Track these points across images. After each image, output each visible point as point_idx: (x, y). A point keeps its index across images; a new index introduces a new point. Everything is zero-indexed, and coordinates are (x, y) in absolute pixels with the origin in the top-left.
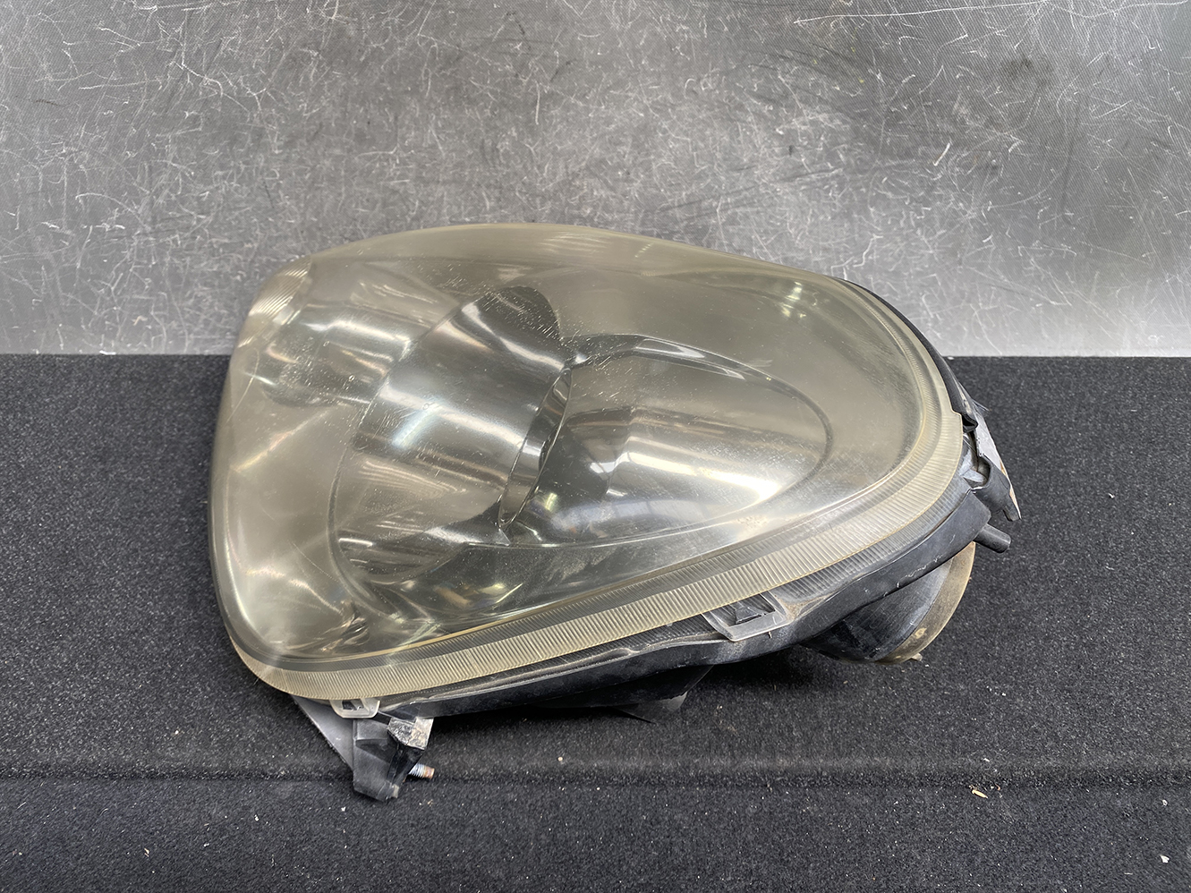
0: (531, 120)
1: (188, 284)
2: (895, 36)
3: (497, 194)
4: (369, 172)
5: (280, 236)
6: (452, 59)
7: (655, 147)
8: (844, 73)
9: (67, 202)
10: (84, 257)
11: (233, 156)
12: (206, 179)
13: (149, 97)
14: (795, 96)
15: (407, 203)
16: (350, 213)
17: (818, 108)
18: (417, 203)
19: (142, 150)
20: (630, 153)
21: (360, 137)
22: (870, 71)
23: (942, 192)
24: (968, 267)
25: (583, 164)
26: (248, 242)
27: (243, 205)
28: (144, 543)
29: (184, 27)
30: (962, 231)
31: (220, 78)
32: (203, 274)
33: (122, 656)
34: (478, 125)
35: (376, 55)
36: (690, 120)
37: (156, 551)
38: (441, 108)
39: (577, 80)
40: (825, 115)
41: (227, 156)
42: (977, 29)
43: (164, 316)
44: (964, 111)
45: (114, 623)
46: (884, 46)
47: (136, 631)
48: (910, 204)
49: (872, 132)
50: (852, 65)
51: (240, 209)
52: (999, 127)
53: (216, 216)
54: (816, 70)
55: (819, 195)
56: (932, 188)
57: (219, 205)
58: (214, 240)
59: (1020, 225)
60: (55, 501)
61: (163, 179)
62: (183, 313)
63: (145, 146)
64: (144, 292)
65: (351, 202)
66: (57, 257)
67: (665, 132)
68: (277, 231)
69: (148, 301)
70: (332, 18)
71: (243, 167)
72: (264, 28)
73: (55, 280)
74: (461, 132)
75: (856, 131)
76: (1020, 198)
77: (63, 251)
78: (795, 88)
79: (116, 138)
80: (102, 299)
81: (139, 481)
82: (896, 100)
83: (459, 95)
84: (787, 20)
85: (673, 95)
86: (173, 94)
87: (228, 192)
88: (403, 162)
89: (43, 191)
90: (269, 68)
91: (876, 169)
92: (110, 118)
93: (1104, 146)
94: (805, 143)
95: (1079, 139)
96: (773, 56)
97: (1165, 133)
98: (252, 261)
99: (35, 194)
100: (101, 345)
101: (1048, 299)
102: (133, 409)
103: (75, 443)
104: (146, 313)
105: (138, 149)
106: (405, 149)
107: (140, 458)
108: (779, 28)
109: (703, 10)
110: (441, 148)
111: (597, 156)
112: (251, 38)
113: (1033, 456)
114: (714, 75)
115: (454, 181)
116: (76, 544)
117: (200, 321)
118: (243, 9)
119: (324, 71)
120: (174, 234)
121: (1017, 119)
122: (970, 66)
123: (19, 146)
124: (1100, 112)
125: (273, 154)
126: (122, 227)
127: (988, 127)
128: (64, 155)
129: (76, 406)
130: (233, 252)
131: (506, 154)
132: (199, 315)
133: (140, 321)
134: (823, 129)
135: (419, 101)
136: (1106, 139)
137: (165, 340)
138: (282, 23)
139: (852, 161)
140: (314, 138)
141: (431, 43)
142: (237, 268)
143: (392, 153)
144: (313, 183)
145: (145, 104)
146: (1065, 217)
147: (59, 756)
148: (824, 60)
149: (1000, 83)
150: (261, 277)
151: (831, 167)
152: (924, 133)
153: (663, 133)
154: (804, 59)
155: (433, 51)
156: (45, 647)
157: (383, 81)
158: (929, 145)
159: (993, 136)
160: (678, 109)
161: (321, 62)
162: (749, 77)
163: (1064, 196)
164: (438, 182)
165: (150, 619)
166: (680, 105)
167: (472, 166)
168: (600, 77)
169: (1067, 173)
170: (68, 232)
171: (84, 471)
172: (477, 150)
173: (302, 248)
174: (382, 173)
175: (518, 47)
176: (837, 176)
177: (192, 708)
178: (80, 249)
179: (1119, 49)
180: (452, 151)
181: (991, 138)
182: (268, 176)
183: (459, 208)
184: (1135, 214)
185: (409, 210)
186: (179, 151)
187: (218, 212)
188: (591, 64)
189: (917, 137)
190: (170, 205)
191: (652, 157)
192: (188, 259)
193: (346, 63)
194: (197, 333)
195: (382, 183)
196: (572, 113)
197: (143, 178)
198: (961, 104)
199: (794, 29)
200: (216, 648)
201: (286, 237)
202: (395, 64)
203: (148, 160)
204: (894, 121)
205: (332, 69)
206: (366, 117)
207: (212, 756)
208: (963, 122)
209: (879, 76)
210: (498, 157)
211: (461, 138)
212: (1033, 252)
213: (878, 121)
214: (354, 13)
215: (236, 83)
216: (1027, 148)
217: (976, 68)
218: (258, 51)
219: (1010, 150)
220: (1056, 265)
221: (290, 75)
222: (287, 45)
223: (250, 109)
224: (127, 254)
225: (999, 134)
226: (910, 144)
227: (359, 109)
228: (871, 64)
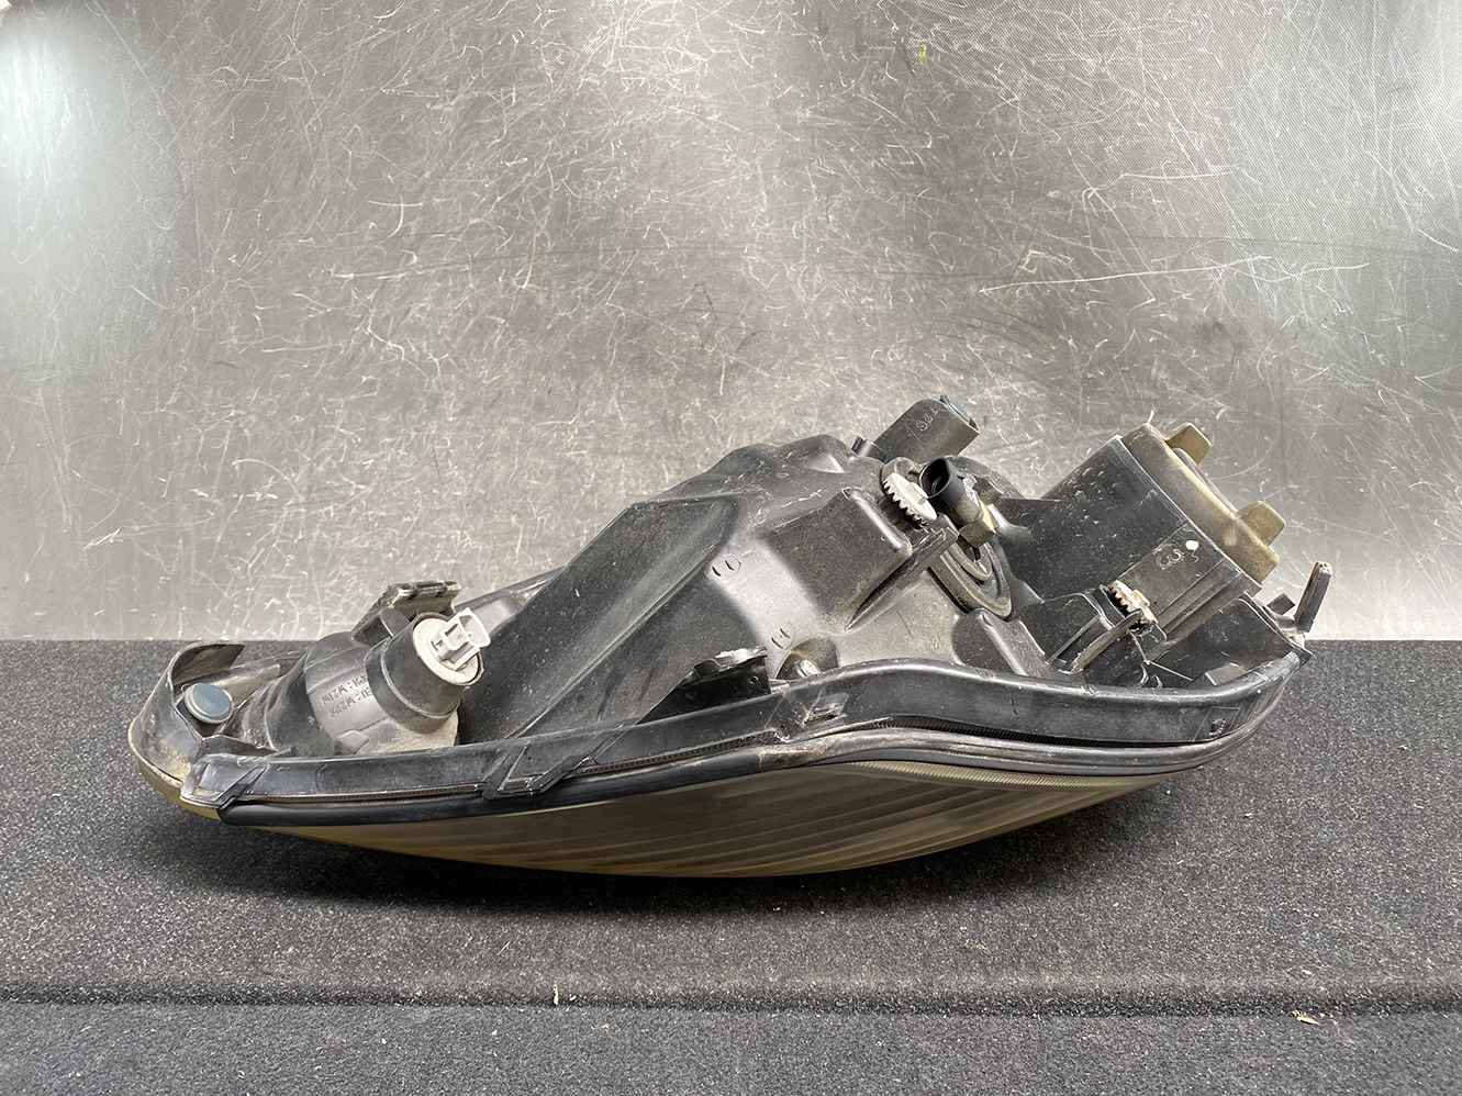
0: (715, 391)
1: (334, 561)
2: (1083, 302)
3: (678, 467)
4: (545, 443)
5: (443, 510)
6: (639, 328)
7: (843, 419)
8: (1034, 340)
9: (223, 468)
10: (227, 529)
11: (405, 423)
12: (372, 446)
13: (329, 360)
14: (986, 365)
15: (583, 475)
16: (521, 485)
17: (1010, 377)
18: (593, 475)
19: (311, 414)
20: (817, 424)
21: (539, 406)
22: (1061, 337)
25: (768, 435)
26: (408, 515)
27: (408, 474)
29: (376, 294)
31: (403, 343)
32: (352, 551)
34: (661, 395)
35: (564, 324)
36: (878, 391)
38: (625, 378)
39: (763, 351)
40: (1019, 384)
41: (398, 422)
42: (1163, 293)
43: (301, 599)
44: (1163, 376)
46: (1073, 311)
49: (1070, 400)
50: (1042, 332)
51: (403, 479)
52: (1202, 392)
53: (377, 487)
54: (1006, 338)
55: (1020, 468)
57: (381, 475)
58: (370, 513)
61: (329, 444)
62: (322, 596)
63: (315, 410)
64: (284, 571)
65: (524, 474)
66: (198, 528)
67: (852, 402)
68: (440, 504)
69: (286, 581)
70: (524, 287)
71: (413, 434)
72: (455, 295)
73: (189, 556)
74: (644, 402)
75: (1053, 399)
76: (1237, 469)
77: (206, 521)
78: (986, 357)
79: (288, 401)
80: (236, 578)
82: (1091, 366)
83: (643, 364)
84: (972, 289)
85: (860, 366)
86: (353, 358)
87: (393, 461)
88: (582, 432)
89: (200, 455)
90: (454, 334)
91: (1078, 440)
92: (285, 380)
93: (1315, 411)
94: (1000, 414)
95: (1288, 405)
96: (961, 326)
97: (1376, 398)
98: (409, 537)
99: (191, 458)
100: (224, 632)
101: (1288, 582)
104: (281, 594)
105: (307, 413)
106: (585, 419)
108: (965, 298)
109: (888, 282)
110: (621, 418)
111: (783, 427)
112: (441, 304)
114: (901, 345)
115: (634, 453)
117: (340, 605)
118: (437, 277)
119: (510, 338)
120: (328, 505)
121: (1220, 382)
122: (1161, 329)
123: (189, 409)
124: (1303, 376)
125: (447, 422)
126: (274, 496)
127: (1190, 392)
128: (231, 418)
130: (390, 526)
131: (689, 424)
132: (340, 598)
133: (273, 605)
134: (1018, 399)
135: (603, 370)
136: (1316, 404)
137: (296, 627)
138: (473, 291)
139: (1052, 432)
140: (491, 406)
141: (619, 312)
142: (392, 544)
143: (570, 423)
144: (485, 453)
145: (324, 368)
146: (1289, 490)
147: (142, 973)
148: (1013, 328)
149: (1196, 346)
150: (415, 555)
151: (1030, 438)
152: (1125, 400)
153: (851, 404)
154: (992, 327)
155: (620, 321)
156: (135, 877)
157: (567, 350)
158: (1131, 413)
159: (1197, 401)
160: (866, 379)
161: (507, 330)
162: (937, 346)
163: (1284, 466)
164: (617, 453)
166: (867, 376)
167: (654, 437)
168: (786, 348)
169: (1282, 441)
170: (217, 501)
172: (659, 421)
173: (466, 523)
174: (559, 443)
175: (704, 317)
176: (1037, 447)
177: (310, 929)
178: (225, 520)
179: (1309, 313)
180: (633, 422)
181: (1196, 404)
182: (438, 444)
183: (637, 481)
184: (1365, 486)
185: (584, 483)
186: (350, 416)
187: (379, 483)
188: (777, 335)
189: (1119, 404)
190: (330, 473)
191: (840, 428)
192: (338, 534)
193: (532, 331)
194: (335, 619)
195: (558, 454)
196: (757, 383)
197: (306, 445)
199: (980, 298)
201: (449, 511)
202: (581, 332)
203: (316, 425)
204: (1091, 387)
205: (518, 336)
206: (547, 386)
207: (332, 972)
208: (1165, 388)
209: (1070, 342)
210: (680, 428)
211: (643, 408)
213: (1074, 388)
214: (546, 282)
215: (420, 350)
216: (1235, 415)
217: (1169, 332)
218: (446, 317)
219: (1218, 417)
220: (1291, 544)
221: (475, 341)
222: (475, 312)
223: (429, 375)
224: (274, 527)
225: (1203, 399)
226: (1112, 412)
227: (541, 377)
228: (1061, 330)
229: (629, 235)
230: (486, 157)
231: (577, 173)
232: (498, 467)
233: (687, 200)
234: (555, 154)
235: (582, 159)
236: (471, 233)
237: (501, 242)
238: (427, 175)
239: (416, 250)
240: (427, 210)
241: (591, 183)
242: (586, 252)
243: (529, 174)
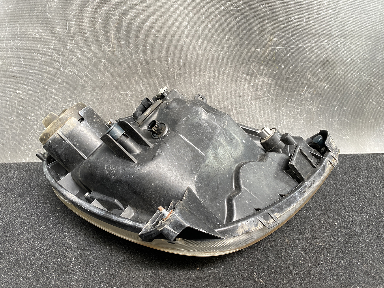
0: (173, 82)
2: (287, 54)
4: (120, 99)
6: (148, 63)
7: (213, 90)
8: (272, 65)
9: (16, 110)
10: (20, 128)
11: (74, 94)
12: (65, 102)
13: (48, 75)
14: (257, 73)
15: (132, 109)
16: (113, 112)
17: (264, 77)
19: (44, 92)
20: (205, 92)
21: (117, 88)
22: (280, 64)
23: (305, 102)
24: (315, 126)
25: (190, 96)
28: (35, 224)
29: (61, 53)
30: (312, 115)
31: (72, 69)
33: (24, 265)
34: (156, 84)
35: (124, 61)
36: (223, 81)
37: (39, 226)
38: (144, 78)
39: (188, 69)
40: (267, 79)
41: (72, 94)
42: (312, 51)
44: (310, 76)
45: (22, 253)
46: (284, 57)
47: (30, 255)
48: (295, 106)
49: (282, 84)
50: (274, 63)
52: (321, 81)
54: (263, 65)
55: (266, 104)
56: (302, 101)
59: (330, 112)
60: (2, 210)
61: (51, 101)
65: (114, 109)
66: (11, 128)
67: (216, 85)
70: (110, 50)
71: (77, 97)
72: (87, 53)
73: (9, 137)
74: (151, 86)
75: (276, 83)
76: (329, 104)
77: (13, 126)
78: (257, 70)
79: (36, 88)
80: (25, 143)
81: (35, 203)
82: (288, 73)
83: (149, 74)
84: (253, 49)
85: (218, 74)
86: (56, 74)
88: (131, 96)
89: (8, 106)
90: (88, 65)
91: (283, 96)
92: (34, 82)
93: (353, 87)
94: (260, 88)
95: (346, 85)
96: (249, 61)
97: (371, 82)
99: (6, 107)
100: (23, 159)
101: (341, 136)
102: (33, 179)
103: (11, 191)
104: (40, 148)
106: (132, 91)
107: (35, 195)
108: (251, 52)
109: (227, 47)
110: (144, 91)
111: (194, 93)
112: (83, 56)
113: (348, 184)
114: (231, 67)
116: (9, 225)
118: (81, 47)
119: (106, 66)
121: (326, 78)
122: (310, 62)
124: (351, 76)
125: (88, 93)
126: (34, 118)
127: (317, 81)
128: (17, 94)
129: (13, 179)
133: (38, 151)
134: (266, 83)
135: (137, 76)
136: (354, 84)
138: (93, 51)
139: (276, 93)
140: (102, 88)
141: (141, 57)
143: (127, 93)
144: (101, 102)
145: (46, 77)
146: (344, 110)
148: (265, 62)
149: (320, 68)
151: (269, 95)
152: (298, 84)
153: (215, 86)
154: (259, 61)
155: (142, 60)
157: (125, 69)
158: (300, 88)
159: (319, 84)
161: (105, 63)
162: (242, 67)
163: (343, 103)
165: (36, 250)
166: (220, 77)
168: (195, 68)
169: (343, 95)
170: (16, 120)
171: (14, 200)
172: (156, 92)
174: (124, 99)
175: (169, 59)
176: (271, 98)
177: (51, 283)
178: (19, 126)
179: (355, 57)
180: (147, 92)
181: (319, 85)
182: (86, 100)
184: (365, 108)
186: (56, 92)
188: (192, 64)
189: (296, 85)
190: (52, 110)
191: (212, 93)
193: (113, 64)
195: (124, 103)
196: (186, 80)
197: (43, 102)
198: (309, 74)
199: (255, 52)
200: (61, 260)
202: (130, 64)
203: (46, 95)
204: (288, 80)
205: (109, 66)
206: (119, 81)
208: (310, 80)
209: (283, 66)
211: (150, 88)
212: (335, 121)
213: (283, 80)
214: (117, 48)
215: (77, 70)
216: (330, 88)
217: (313, 63)
218: (85, 60)
219: (325, 89)
220: (343, 125)
221: (95, 68)
222: (95, 58)
223: (81, 79)
224: (36, 127)
225: (321, 83)
226: (294, 87)
227: (117, 78)
228: (280, 62)
229: (144, 32)
230: (95, 6)
231: (125, 12)
232: (105, 107)
233: (162, 20)
234: (118, 5)
235: (127, 7)
236: (91, 32)
237: (101, 35)
238: (75, 12)
239: (73, 38)
240: (76, 24)
241: (130, 15)
242: (130, 38)
243: (109, 12)
